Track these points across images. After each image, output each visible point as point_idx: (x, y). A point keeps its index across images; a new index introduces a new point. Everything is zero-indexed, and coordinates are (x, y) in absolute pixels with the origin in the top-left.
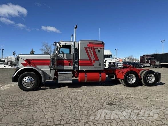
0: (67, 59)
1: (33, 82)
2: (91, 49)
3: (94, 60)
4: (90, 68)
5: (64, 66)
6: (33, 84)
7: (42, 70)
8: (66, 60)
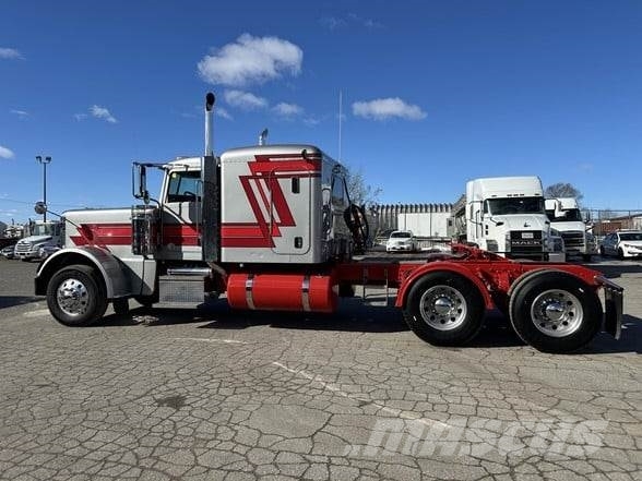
0: (190, 222)
1: (83, 299)
2: (262, 181)
3: (278, 225)
4: (260, 254)
5: (184, 248)
6: (84, 303)
7: (123, 259)
8: (188, 224)
